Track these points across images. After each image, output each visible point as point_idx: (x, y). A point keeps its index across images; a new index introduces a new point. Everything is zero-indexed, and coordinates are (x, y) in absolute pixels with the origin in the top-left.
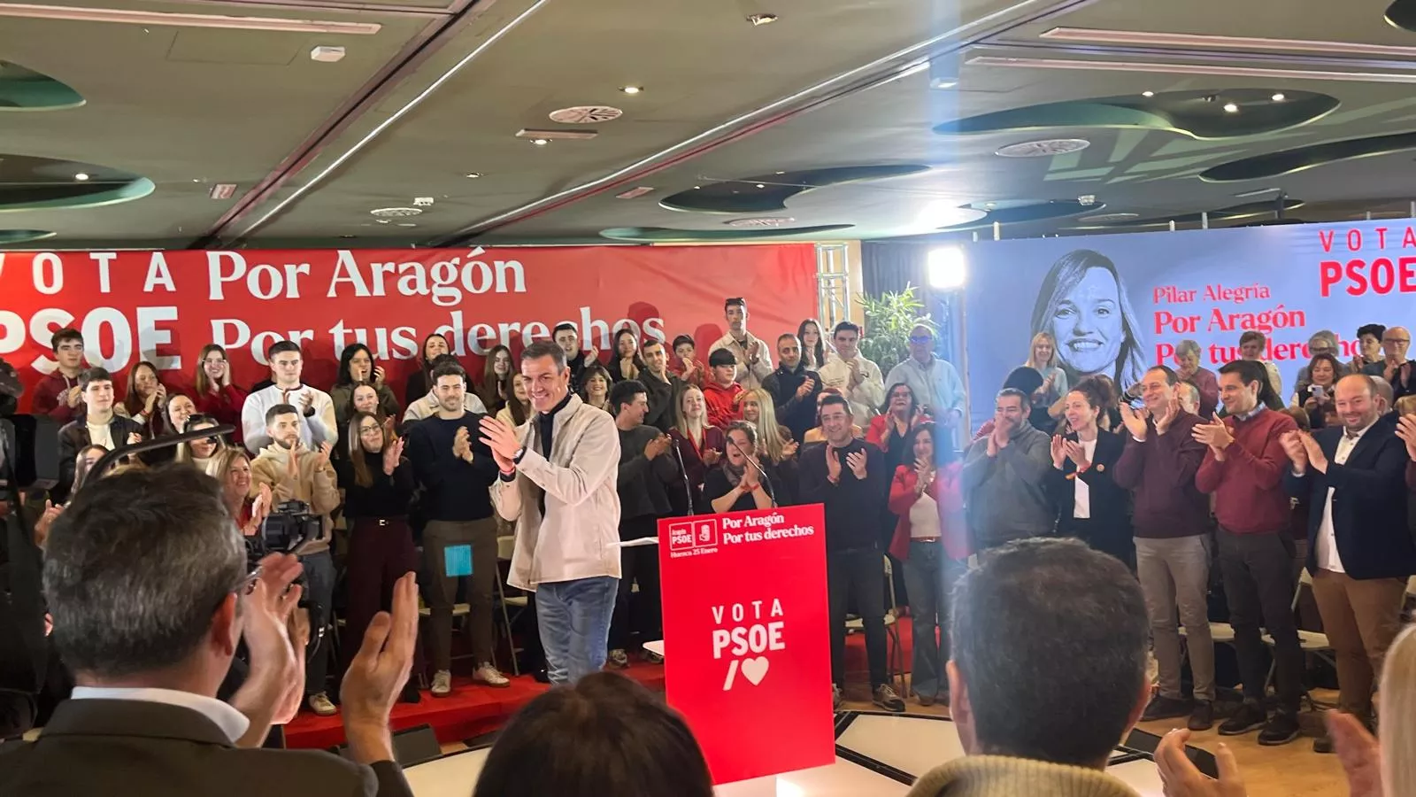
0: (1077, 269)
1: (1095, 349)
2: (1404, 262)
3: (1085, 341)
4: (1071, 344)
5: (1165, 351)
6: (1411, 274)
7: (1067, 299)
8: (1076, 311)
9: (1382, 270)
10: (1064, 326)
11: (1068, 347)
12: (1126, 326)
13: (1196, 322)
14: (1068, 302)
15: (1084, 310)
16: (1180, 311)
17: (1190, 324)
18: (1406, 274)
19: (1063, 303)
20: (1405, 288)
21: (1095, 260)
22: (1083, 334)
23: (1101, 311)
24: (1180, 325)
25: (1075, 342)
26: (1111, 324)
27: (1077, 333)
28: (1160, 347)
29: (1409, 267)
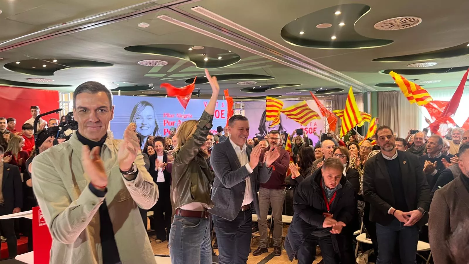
0: (143, 106)
1: (147, 129)
2: (222, 111)
3: (145, 127)
4: (141, 127)
5: (166, 131)
6: (223, 114)
7: (140, 114)
8: (143, 118)
9: (217, 112)
10: (139, 122)
11: (140, 128)
12: (156, 123)
13: (174, 123)
14: (140, 115)
15: (145, 118)
16: (170, 120)
17: (173, 124)
18: (222, 114)
19: (138, 116)
20: (222, 117)
21: (147, 104)
22: (144, 125)
23: (150, 119)
24: (170, 124)
25: (142, 127)
26: (152, 123)
27: (143, 124)
28: (165, 130)
29: (223, 112)
